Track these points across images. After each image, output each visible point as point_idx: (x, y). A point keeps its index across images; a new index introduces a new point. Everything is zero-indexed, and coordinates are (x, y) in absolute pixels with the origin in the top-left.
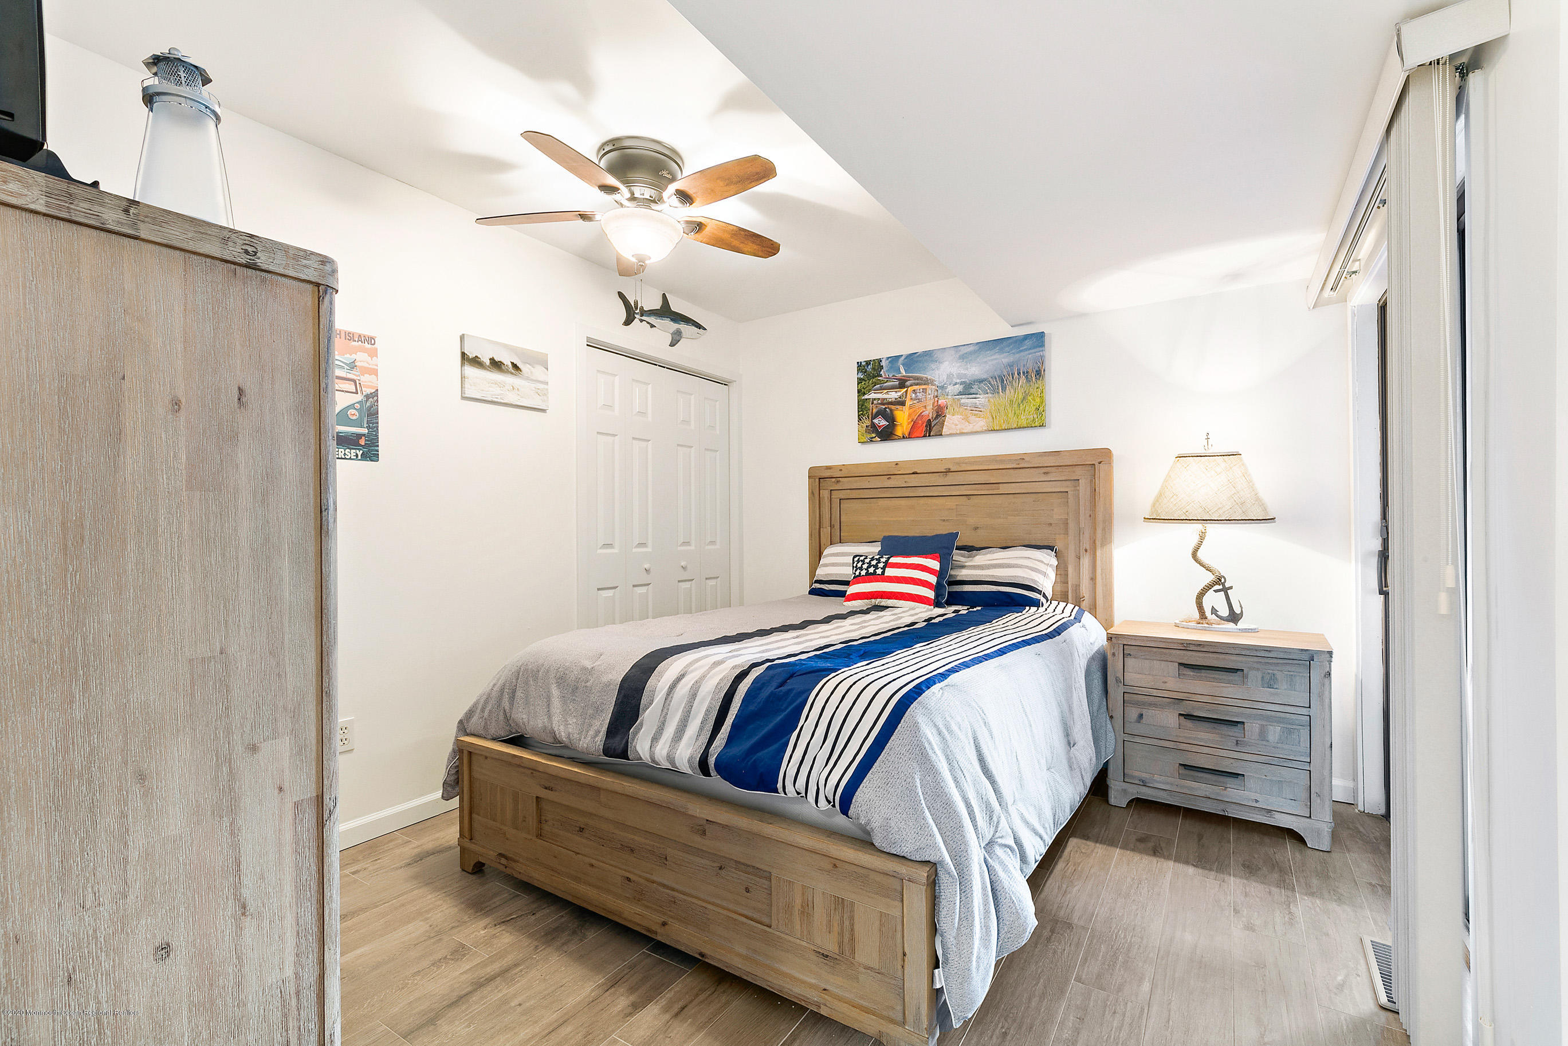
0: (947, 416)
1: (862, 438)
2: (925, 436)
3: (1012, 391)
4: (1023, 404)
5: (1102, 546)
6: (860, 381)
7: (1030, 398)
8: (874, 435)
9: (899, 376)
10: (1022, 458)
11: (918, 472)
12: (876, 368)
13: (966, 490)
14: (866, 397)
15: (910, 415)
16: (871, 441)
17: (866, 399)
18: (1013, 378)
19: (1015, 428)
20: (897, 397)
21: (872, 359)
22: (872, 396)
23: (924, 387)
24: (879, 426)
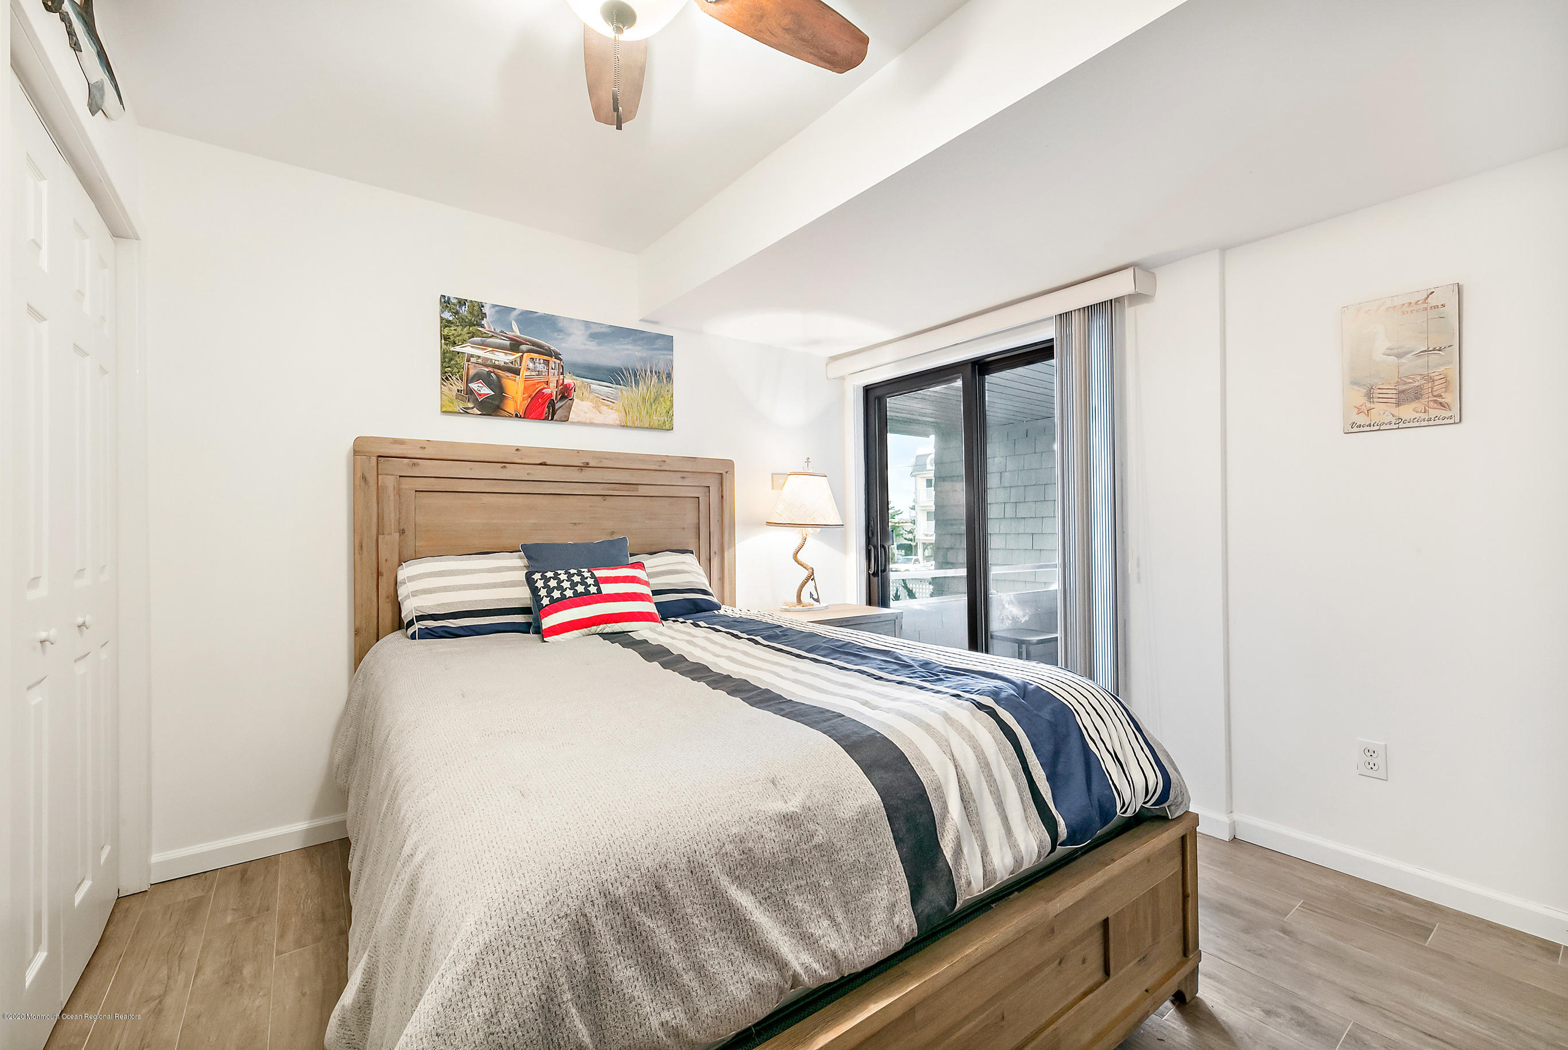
0: (576, 400)
1: (450, 406)
2: (546, 419)
3: (645, 388)
4: (655, 405)
5: (729, 548)
6: (445, 324)
7: (661, 399)
8: (470, 405)
9: (510, 334)
10: (664, 460)
11: (548, 463)
12: (476, 313)
13: (603, 489)
14: (457, 349)
15: (526, 389)
16: (466, 412)
17: (458, 353)
18: (646, 375)
19: (647, 428)
20: (508, 361)
21: (469, 299)
22: (468, 349)
23: (546, 358)
24: (480, 395)
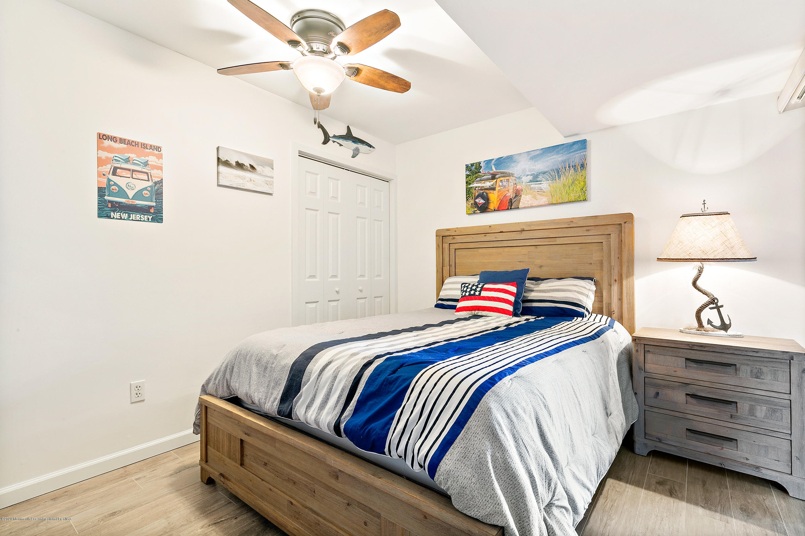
0: (522, 196)
1: (469, 211)
2: (508, 209)
3: (565, 178)
4: (572, 187)
5: (627, 277)
6: (467, 176)
7: (576, 182)
8: (476, 209)
9: (491, 172)
10: (571, 221)
11: (504, 231)
12: (478, 167)
13: (534, 242)
14: (471, 186)
15: (498, 196)
16: (474, 213)
17: (471, 187)
18: (565, 170)
19: (567, 202)
20: (490, 185)
21: (475, 162)
22: (475, 185)
23: (507, 178)
24: (479, 204)
